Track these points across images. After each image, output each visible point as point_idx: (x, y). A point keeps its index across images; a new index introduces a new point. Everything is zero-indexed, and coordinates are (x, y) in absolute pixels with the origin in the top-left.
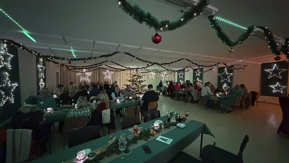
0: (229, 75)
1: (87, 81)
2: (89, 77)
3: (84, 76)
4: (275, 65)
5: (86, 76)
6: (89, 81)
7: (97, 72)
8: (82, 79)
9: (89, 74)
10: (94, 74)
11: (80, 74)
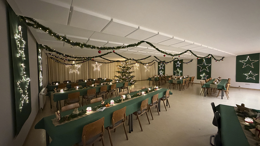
0: (207, 66)
1: (76, 73)
2: (79, 69)
3: (74, 68)
4: (248, 57)
5: (75, 68)
6: (79, 73)
7: (86, 64)
8: (71, 72)
9: (79, 66)
10: (83, 66)
11: (69, 66)
